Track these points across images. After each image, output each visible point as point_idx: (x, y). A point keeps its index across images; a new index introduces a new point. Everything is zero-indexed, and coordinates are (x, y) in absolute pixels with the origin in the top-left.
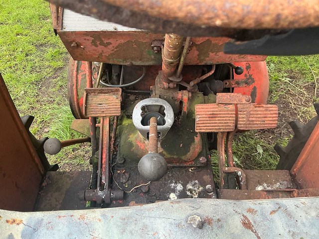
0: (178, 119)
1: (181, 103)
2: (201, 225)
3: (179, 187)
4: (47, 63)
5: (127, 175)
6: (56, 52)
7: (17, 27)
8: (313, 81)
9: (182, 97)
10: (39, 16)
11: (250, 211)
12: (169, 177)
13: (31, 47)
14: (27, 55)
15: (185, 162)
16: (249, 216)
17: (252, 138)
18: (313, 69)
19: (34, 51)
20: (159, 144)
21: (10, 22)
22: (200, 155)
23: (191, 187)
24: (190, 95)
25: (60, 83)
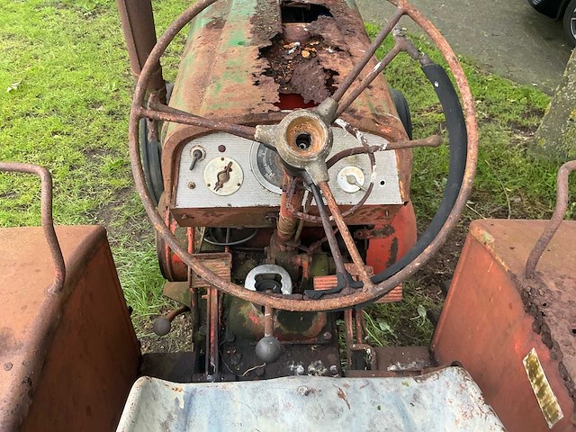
0: (298, 285)
1: (301, 268)
2: (307, 394)
3: (300, 369)
4: (104, 181)
5: (239, 356)
6: (117, 163)
7: (54, 122)
8: (505, 204)
9: (301, 262)
10: (86, 101)
11: (346, 386)
12: (288, 357)
13: (78, 154)
14: (72, 168)
15: (307, 338)
16: (344, 390)
17: (412, 295)
18: (506, 186)
19: (83, 161)
20: (276, 317)
21: (41, 111)
22: (324, 330)
23: (313, 369)
24: (311, 260)
25: (126, 213)
